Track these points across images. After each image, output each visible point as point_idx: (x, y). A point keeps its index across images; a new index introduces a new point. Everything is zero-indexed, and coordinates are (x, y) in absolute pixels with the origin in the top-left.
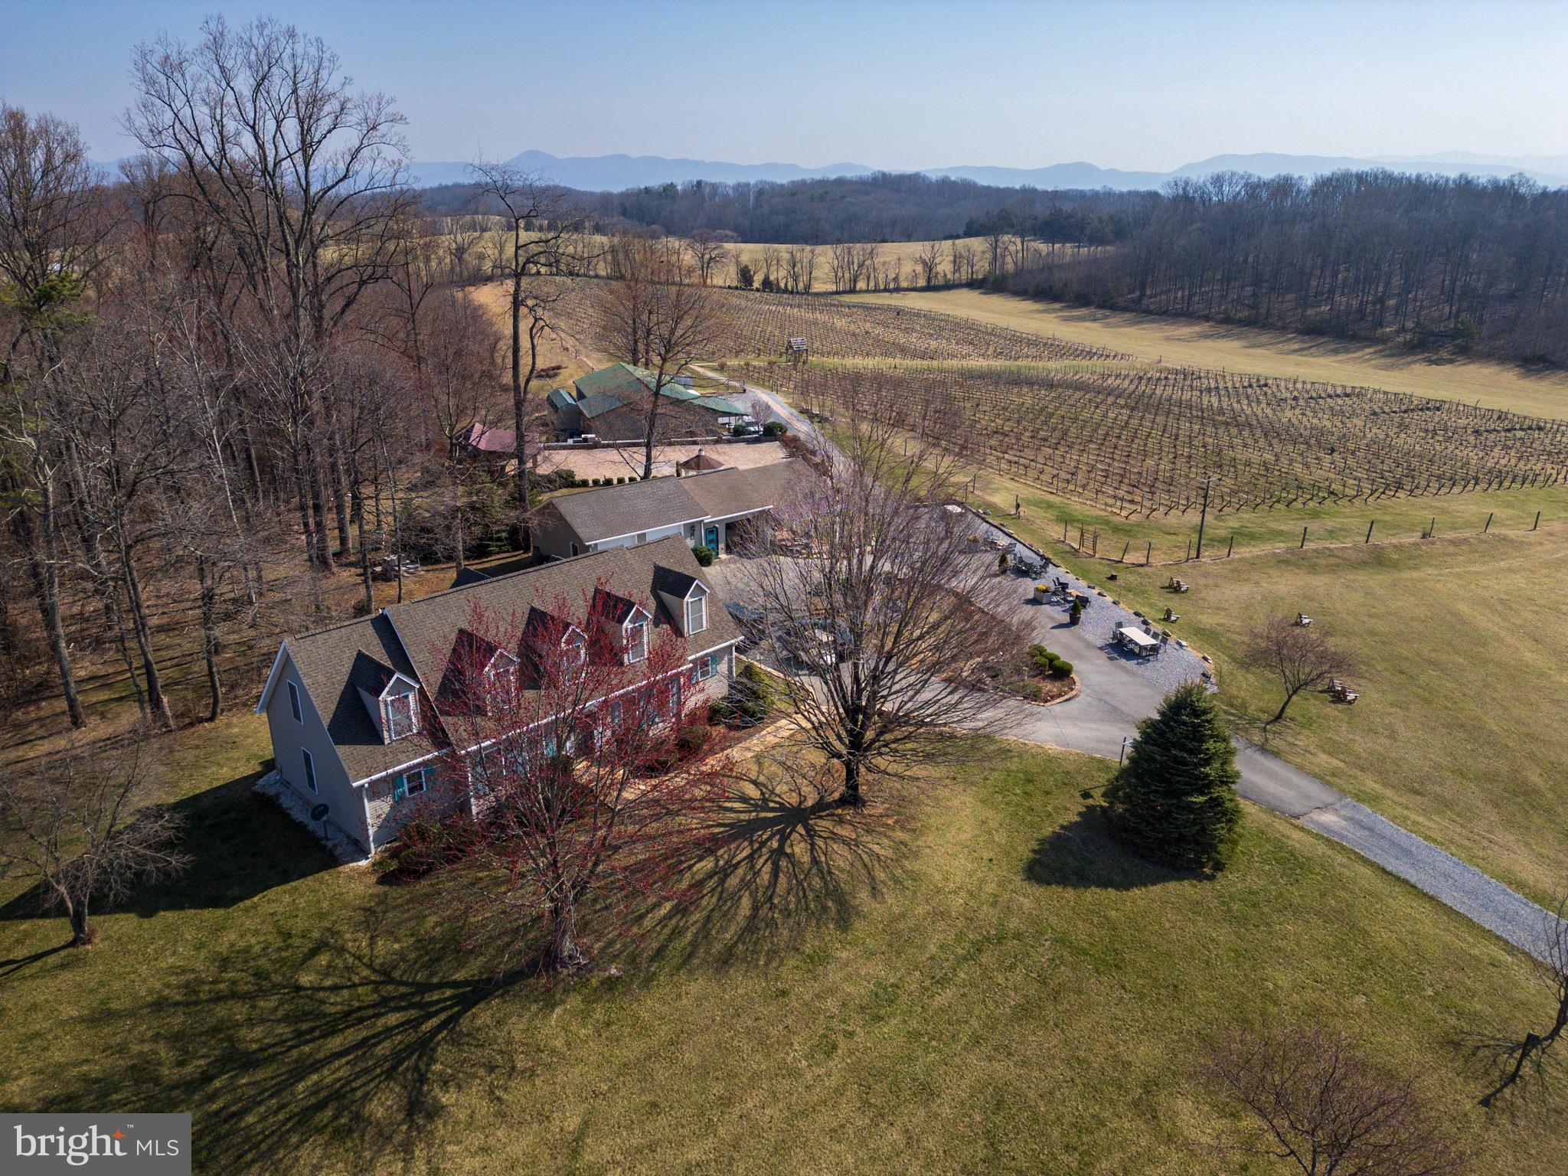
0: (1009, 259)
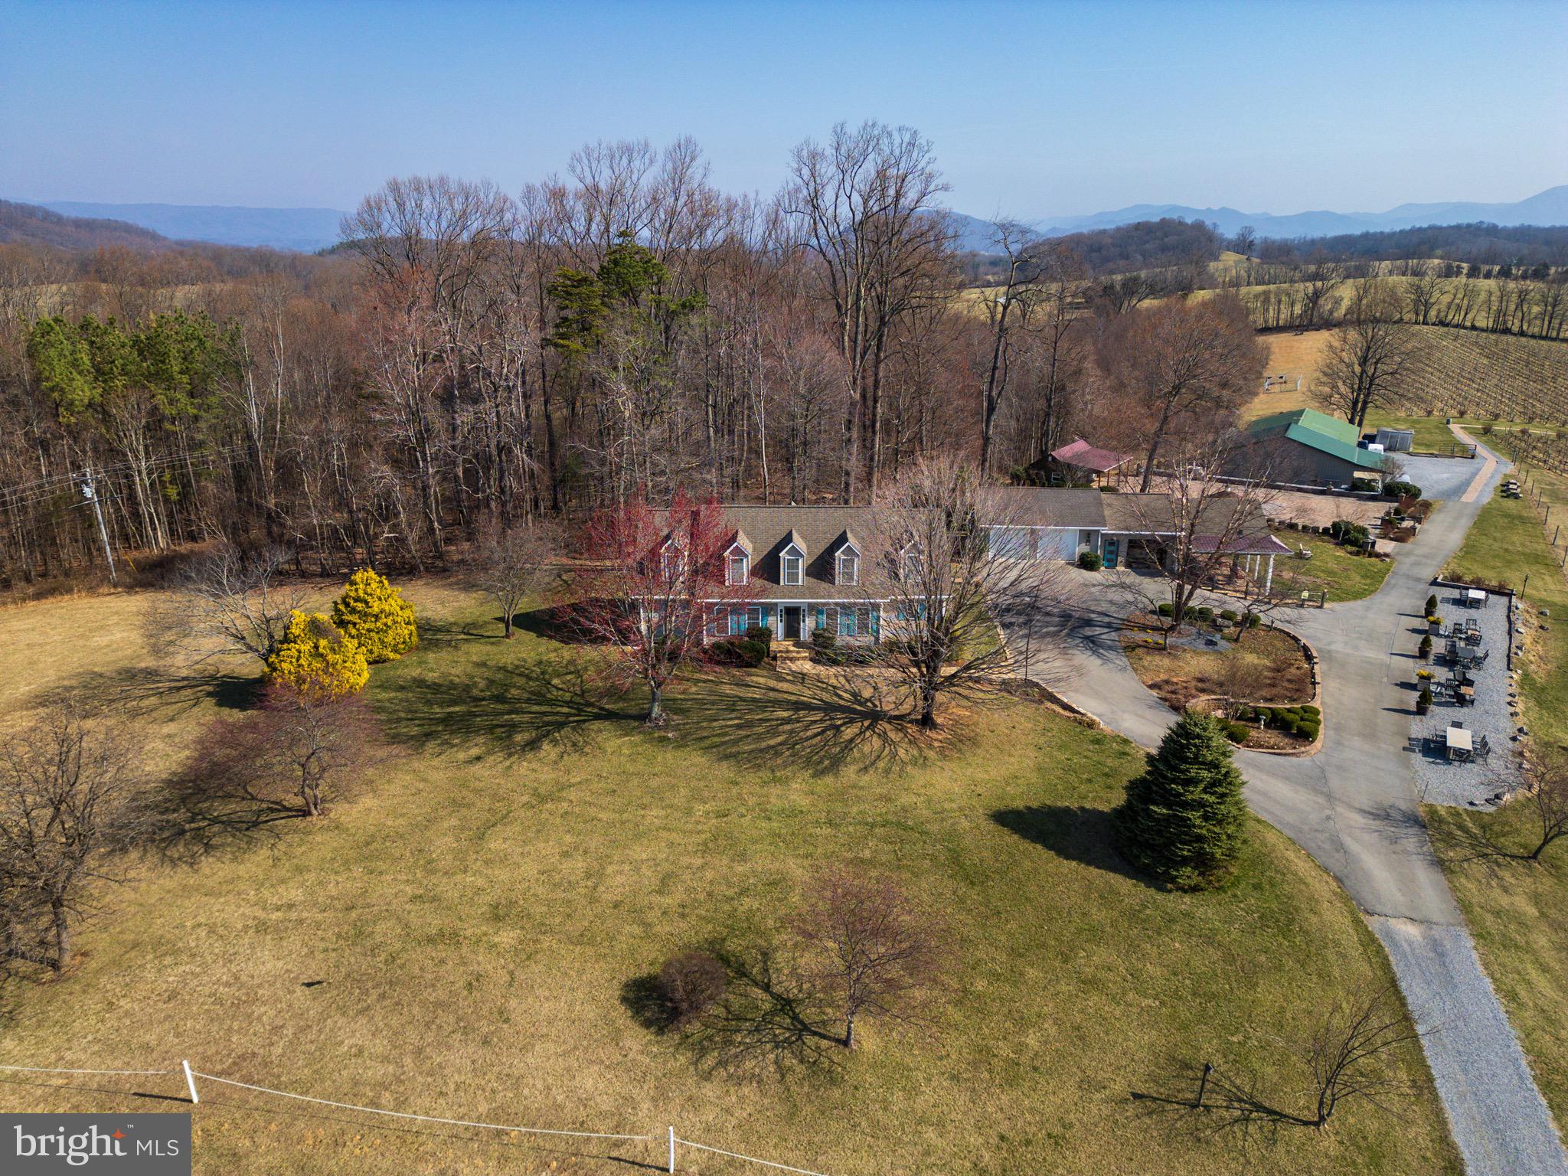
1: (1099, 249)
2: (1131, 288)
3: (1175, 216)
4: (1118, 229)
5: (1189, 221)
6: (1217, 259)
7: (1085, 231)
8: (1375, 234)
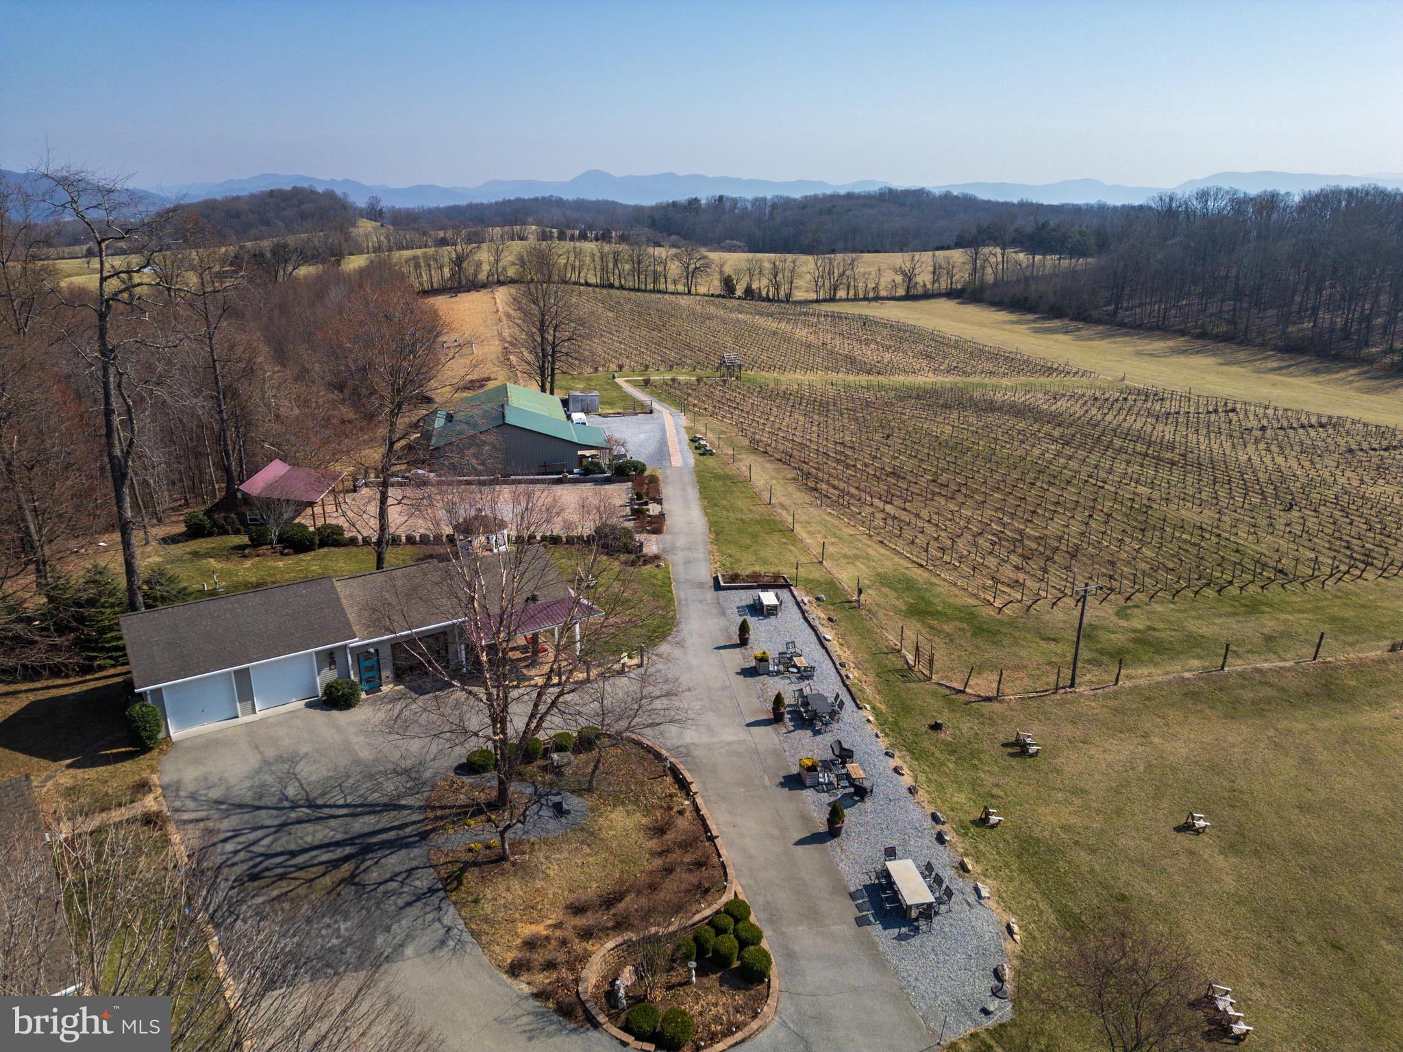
0: (989, 270)
1: (238, 215)
2: (282, 255)
3: (305, 185)
4: (252, 196)
5: (320, 189)
6: (354, 225)
7: (218, 197)
8: (477, 205)
